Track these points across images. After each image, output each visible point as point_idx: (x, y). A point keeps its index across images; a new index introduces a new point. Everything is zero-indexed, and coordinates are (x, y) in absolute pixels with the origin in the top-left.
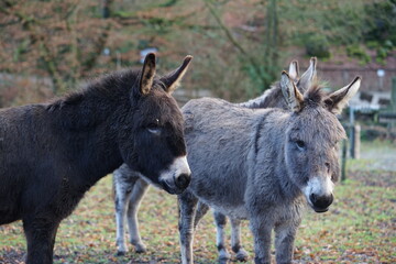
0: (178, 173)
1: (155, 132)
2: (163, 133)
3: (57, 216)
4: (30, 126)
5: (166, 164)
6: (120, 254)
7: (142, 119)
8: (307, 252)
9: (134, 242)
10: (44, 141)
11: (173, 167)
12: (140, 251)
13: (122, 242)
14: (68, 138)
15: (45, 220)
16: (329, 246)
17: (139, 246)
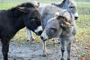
0: (39, 30)
1: (33, 20)
2: (35, 20)
3: (9, 39)
4: (2, 16)
5: (36, 28)
6: (28, 41)
7: (30, 16)
8: (77, 41)
9: (31, 37)
10: (6, 20)
11: (38, 29)
12: (33, 40)
13: (28, 37)
14: (12, 19)
15: (6, 40)
16: (83, 38)
17: (33, 38)
